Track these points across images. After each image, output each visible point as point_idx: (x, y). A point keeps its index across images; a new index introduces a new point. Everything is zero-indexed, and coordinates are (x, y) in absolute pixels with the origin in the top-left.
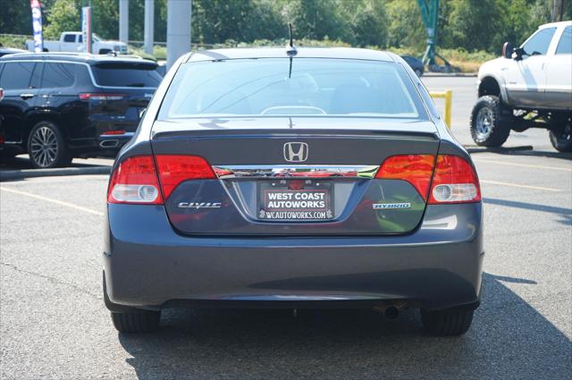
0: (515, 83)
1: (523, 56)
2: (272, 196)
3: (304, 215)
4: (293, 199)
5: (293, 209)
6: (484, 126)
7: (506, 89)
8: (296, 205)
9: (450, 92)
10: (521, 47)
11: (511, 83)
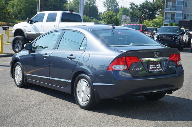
0: (30, 31)
1: (32, 22)
2: (150, 66)
3: (157, 70)
4: (154, 66)
5: (155, 69)
6: (18, 46)
7: (27, 33)
8: (155, 68)
9: (2, 35)
10: (31, 19)
11: (28, 31)
